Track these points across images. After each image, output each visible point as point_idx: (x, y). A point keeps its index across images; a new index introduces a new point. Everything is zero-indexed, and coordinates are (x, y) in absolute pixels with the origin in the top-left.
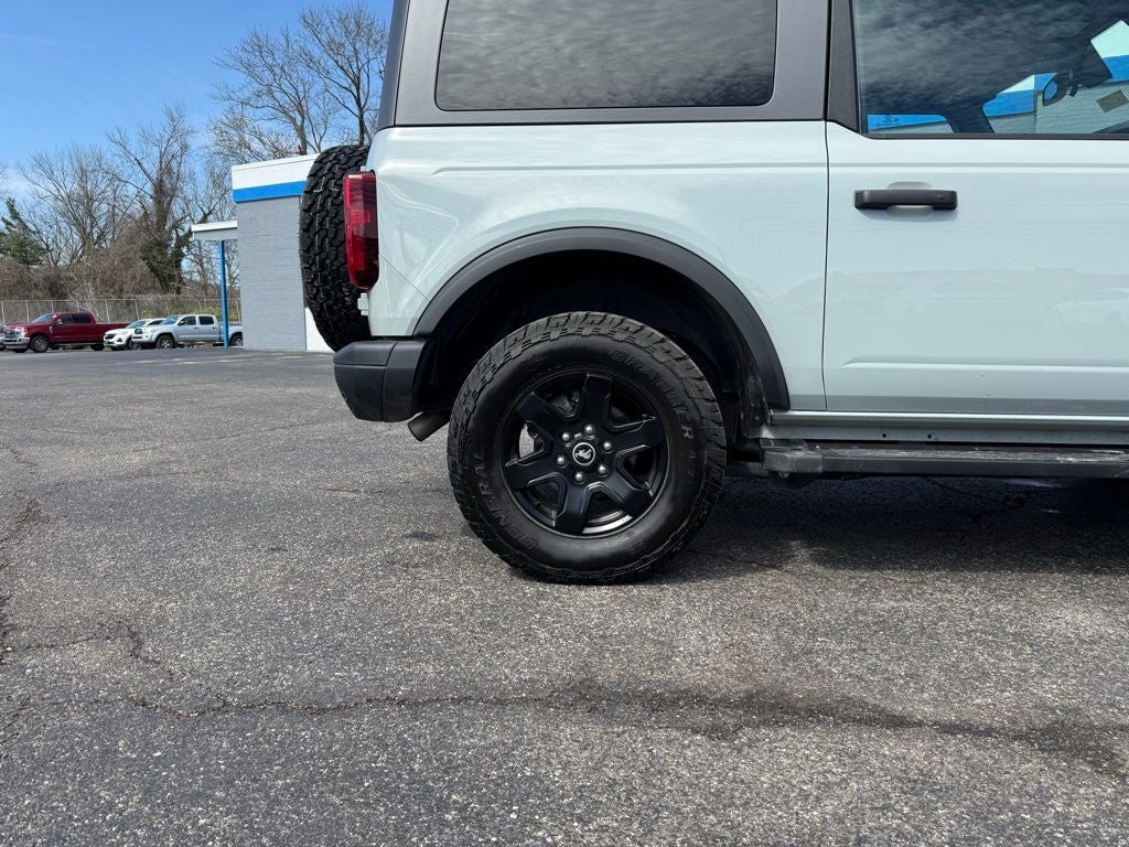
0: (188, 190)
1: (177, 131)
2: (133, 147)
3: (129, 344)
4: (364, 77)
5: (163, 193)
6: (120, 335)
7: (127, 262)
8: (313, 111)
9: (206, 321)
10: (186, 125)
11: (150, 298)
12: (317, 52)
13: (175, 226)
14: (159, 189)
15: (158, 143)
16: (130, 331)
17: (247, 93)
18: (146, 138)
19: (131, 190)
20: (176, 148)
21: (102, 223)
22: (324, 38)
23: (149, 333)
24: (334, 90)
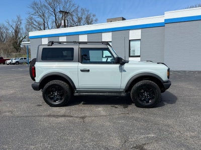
0: (21, 31)
1: (19, 20)
2: (10, 23)
3: (10, 63)
4: (56, 9)
5: (17, 32)
6: (8, 62)
7: (9, 46)
8: (46, 16)
9: (25, 59)
10: (21, 18)
11: (14, 54)
12: (46, 5)
13: (19, 39)
14: (16, 31)
15: (15, 22)
16: (10, 61)
17: (33, 13)
18: (13, 21)
19: (10, 32)
20: (19, 23)
21: (4, 37)
22: (48, 2)
23: (14, 61)
24: (50, 12)
